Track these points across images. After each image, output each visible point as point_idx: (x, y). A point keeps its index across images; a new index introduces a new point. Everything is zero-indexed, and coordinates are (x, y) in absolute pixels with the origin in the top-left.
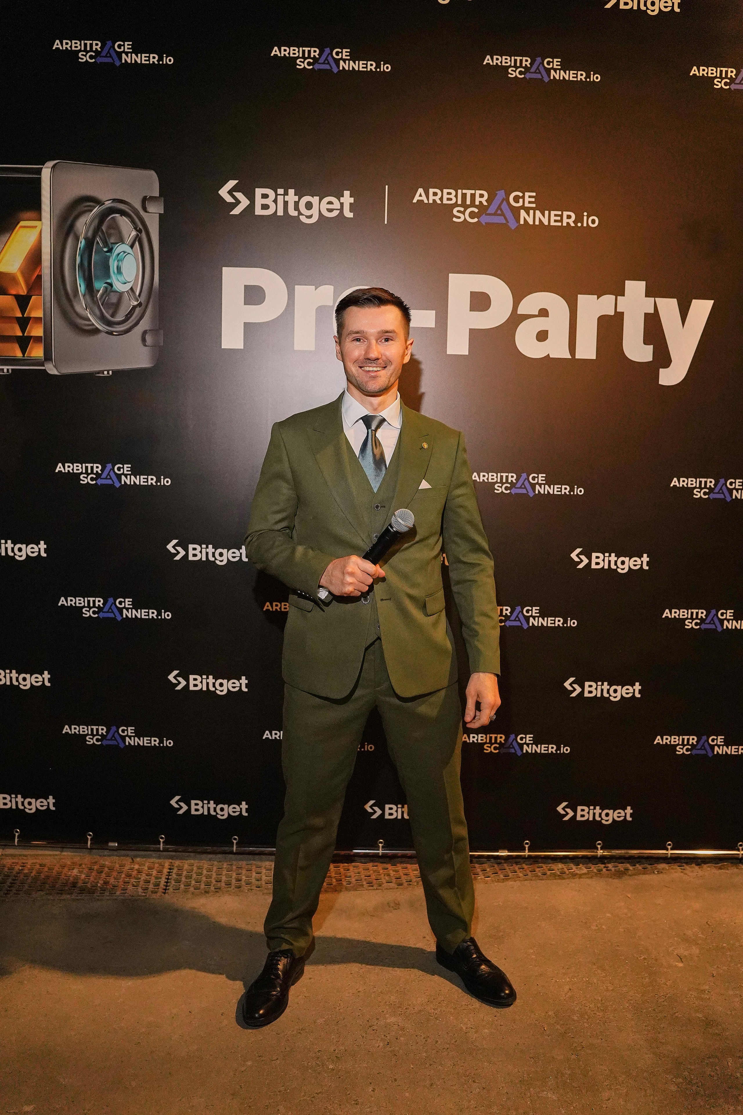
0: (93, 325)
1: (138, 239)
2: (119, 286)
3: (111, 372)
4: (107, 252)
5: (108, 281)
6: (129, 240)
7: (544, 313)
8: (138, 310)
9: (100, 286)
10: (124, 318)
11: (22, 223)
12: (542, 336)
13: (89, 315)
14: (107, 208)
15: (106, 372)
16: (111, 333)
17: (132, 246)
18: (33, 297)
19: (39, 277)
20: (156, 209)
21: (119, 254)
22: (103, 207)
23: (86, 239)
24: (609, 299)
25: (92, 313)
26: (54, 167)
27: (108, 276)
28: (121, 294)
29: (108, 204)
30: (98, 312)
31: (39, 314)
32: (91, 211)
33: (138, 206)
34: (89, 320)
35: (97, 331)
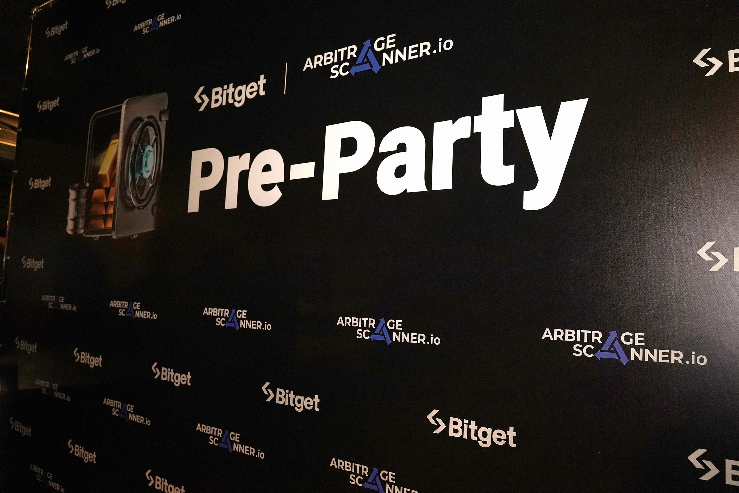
0: (132, 203)
1: (156, 140)
2: (146, 175)
3: (137, 235)
4: (142, 152)
5: (141, 172)
6: (151, 143)
7: (402, 148)
8: (152, 189)
9: (137, 176)
10: (145, 197)
11: (113, 142)
12: (400, 172)
13: (132, 197)
14: (146, 123)
15: (135, 236)
16: (139, 208)
17: (153, 146)
18: (111, 188)
19: (115, 174)
20: (165, 118)
21: (147, 153)
22: (144, 122)
23: (135, 146)
24: (465, 121)
25: (133, 195)
26: (127, 104)
27: (141, 169)
28: (146, 179)
29: (146, 120)
30: (135, 195)
31: (112, 199)
32: (138, 127)
33: (158, 119)
34: (131, 200)
35: (134, 207)
